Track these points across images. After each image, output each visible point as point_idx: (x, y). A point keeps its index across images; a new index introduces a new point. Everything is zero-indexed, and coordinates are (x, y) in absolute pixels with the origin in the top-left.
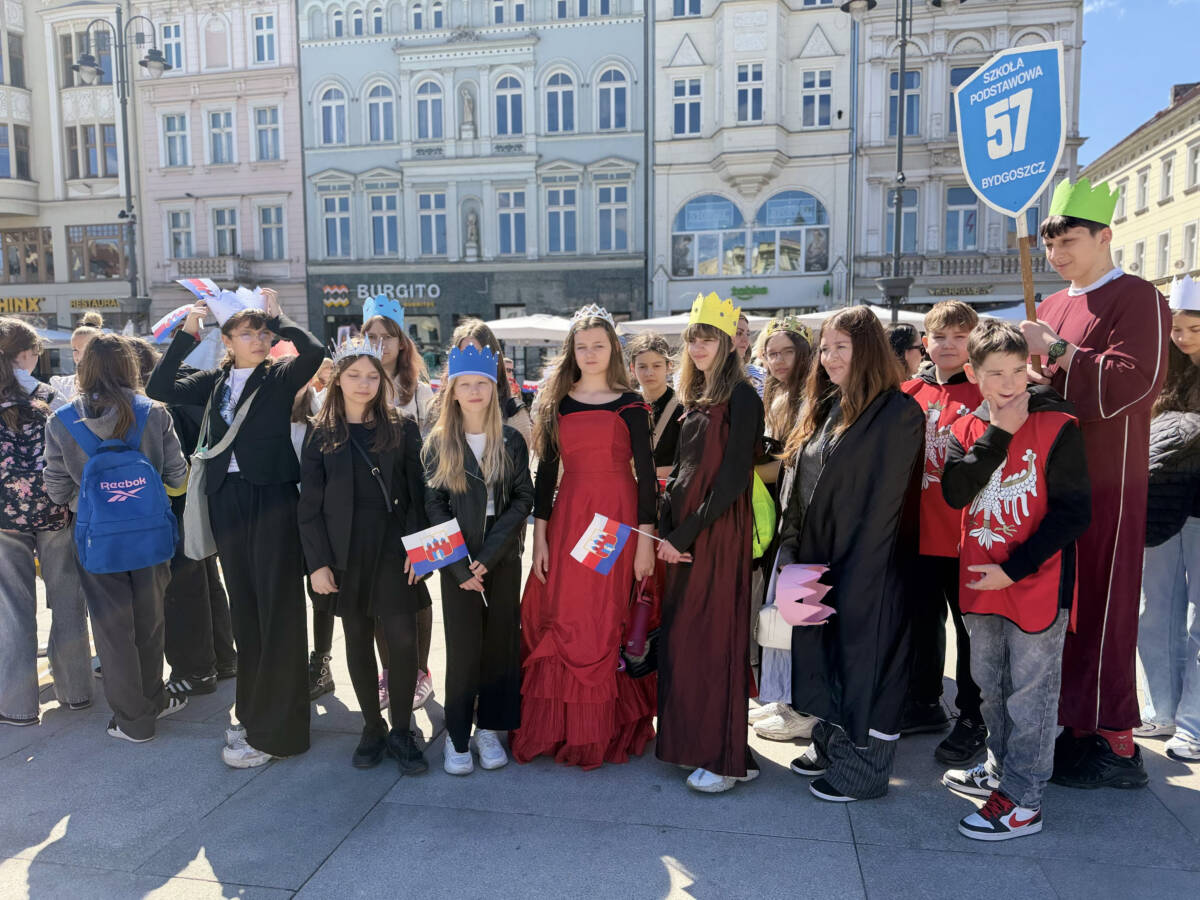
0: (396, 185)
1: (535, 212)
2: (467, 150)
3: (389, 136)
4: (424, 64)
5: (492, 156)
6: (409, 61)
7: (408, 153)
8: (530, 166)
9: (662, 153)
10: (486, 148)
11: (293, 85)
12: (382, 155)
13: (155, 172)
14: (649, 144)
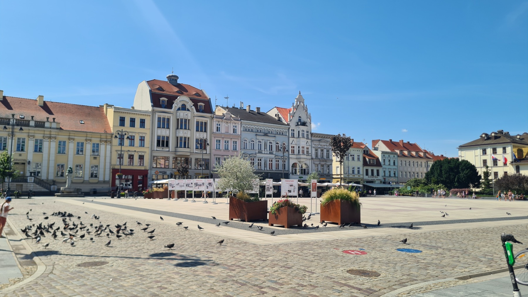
0: (255, 157)
1: (274, 163)
2: (266, 153)
3: (254, 148)
4: (260, 138)
5: (269, 154)
6: (258, 137)
7: (257, 152)
8: (274, 156)
9: (291, 156)
10: (268, 153)
11: (240, 138)
12: (253, 152)
13: (214, 150)
14: (289, 154)
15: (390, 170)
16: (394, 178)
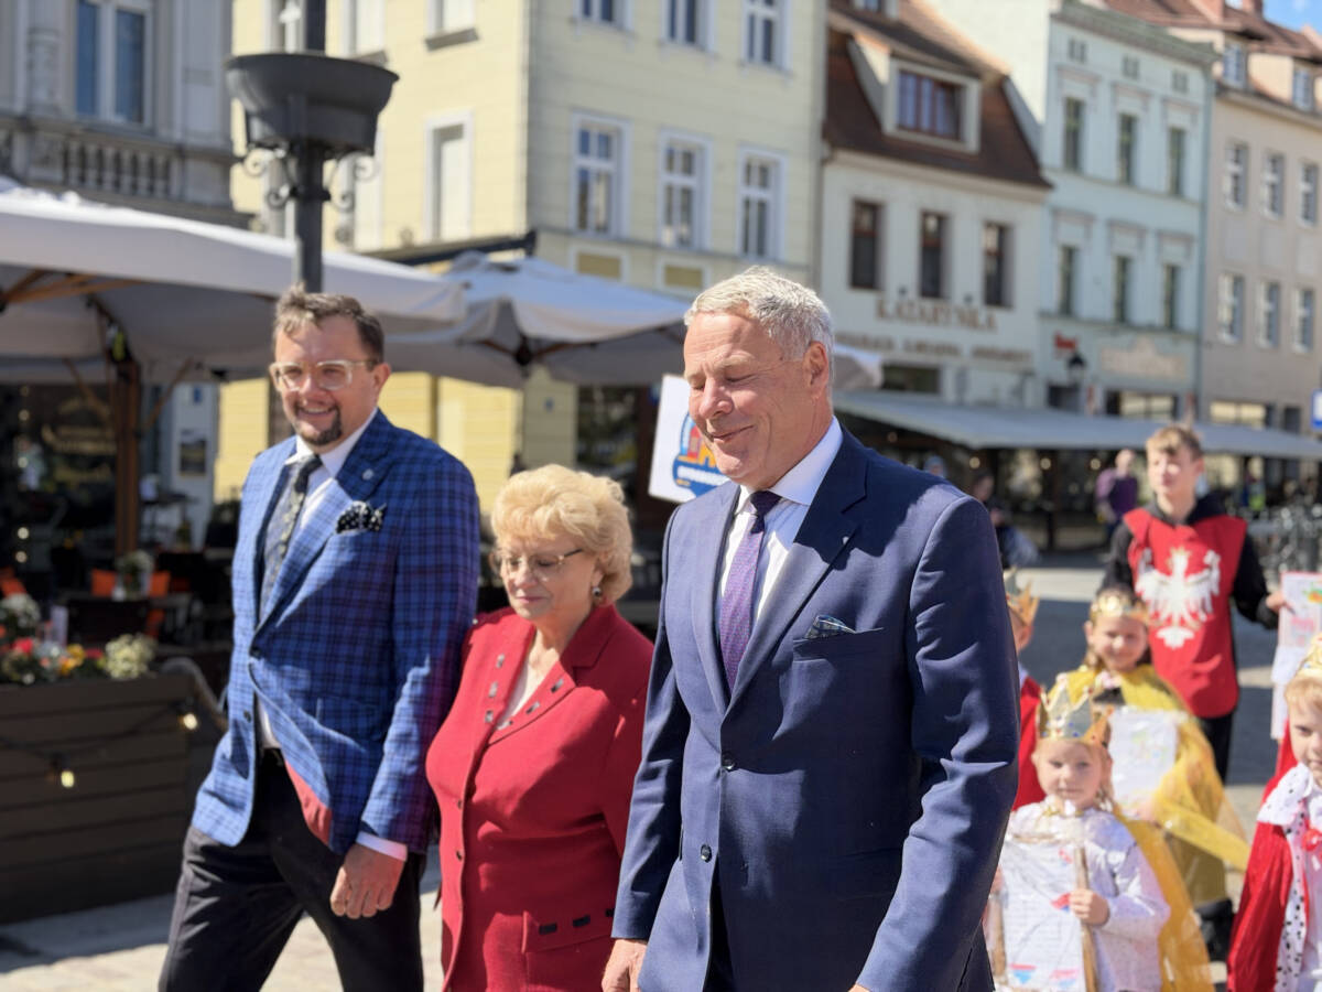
15: (1126, 245)
16: (1165, 340)
